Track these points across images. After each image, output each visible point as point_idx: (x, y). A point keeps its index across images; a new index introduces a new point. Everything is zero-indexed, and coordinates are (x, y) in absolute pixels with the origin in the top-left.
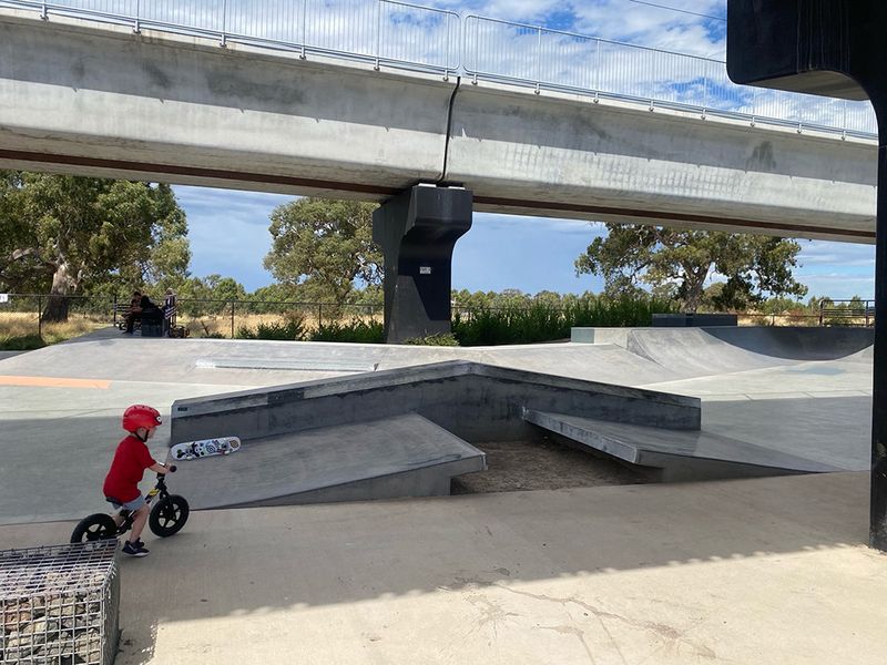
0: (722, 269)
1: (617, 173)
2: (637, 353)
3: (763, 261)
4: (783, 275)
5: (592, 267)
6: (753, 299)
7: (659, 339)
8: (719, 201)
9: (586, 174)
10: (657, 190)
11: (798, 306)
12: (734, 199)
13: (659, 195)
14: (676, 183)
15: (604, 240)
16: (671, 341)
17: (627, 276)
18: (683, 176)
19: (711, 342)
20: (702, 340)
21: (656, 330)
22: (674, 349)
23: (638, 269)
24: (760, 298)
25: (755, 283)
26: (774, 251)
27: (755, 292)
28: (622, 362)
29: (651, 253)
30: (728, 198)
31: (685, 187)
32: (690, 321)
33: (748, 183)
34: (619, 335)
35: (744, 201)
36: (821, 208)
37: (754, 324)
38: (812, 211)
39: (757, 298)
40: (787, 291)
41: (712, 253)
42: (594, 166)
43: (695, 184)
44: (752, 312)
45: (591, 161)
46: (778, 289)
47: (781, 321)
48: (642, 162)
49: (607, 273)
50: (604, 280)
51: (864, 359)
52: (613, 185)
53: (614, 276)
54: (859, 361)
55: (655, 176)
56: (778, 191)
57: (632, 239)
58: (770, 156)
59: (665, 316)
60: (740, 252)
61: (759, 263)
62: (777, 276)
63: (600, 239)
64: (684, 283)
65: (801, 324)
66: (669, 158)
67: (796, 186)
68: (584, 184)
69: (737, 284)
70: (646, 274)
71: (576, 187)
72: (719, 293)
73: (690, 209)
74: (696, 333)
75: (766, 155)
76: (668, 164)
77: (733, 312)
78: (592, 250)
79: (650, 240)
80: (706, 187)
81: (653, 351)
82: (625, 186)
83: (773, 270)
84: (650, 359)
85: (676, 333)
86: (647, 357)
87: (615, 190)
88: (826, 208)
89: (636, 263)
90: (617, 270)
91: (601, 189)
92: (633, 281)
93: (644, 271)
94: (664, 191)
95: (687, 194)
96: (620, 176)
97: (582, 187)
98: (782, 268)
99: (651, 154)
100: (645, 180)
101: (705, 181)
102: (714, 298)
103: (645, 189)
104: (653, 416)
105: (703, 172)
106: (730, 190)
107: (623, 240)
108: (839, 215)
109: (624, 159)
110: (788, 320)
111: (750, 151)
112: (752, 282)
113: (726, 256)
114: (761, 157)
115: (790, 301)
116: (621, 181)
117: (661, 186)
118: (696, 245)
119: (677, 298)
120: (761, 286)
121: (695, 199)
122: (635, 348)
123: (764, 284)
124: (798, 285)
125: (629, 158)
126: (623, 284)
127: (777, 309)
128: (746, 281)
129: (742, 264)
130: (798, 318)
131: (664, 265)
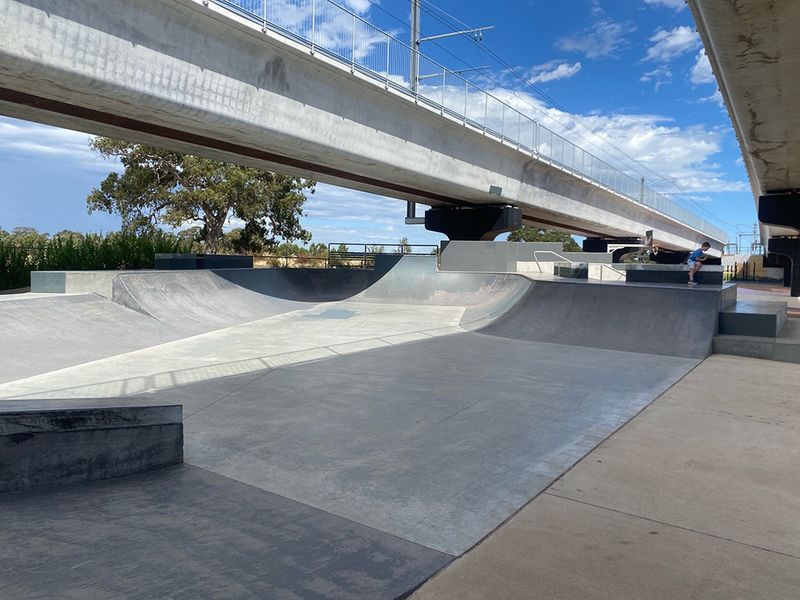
0: (241, 215)
1: (85, 52)
2: (126, 305)
3: (275, 209)
4: (292, 223)
5: (108, 204)
6: (268, 242)
7: (158, 285)
8: (228, 119)
9: (33, 43)
10: (147, 89)
11: (302, 251)
12: (247, 118)
13: (150, 97)
14: (174, 85)
15: (120, 177)
16: (175, 288)
17: (146, 215)
18: (183, 77)
19: (223, 287)
20: (212, 284)
21: (153, 274)
22: (178, 297)
23: (158, 209)
24: (273, 242)
25: (269, 228)
26: (285, 200)
27: (269, 236)
28: (99, 320)
29: (170, 193)
30: (238, 115)
31: (185, 92)
32: (200, 263)
33: (260, 103)
34: (101, 282)
35: (256, 123)
36: (332, 144)
37: (269, 266)
38: (324, 146)
39: (271, 242)
40: (295, 236)
41: (230, 198)
42: (46, 33)
43: (198, 92)
44: (267, 254)
45: (41, 24)
46: (288, 235)
47: (292, 263)
48: (124, 45)
49: (124, 212)
50: (121, 219)
51: (366, 299)
52: (79, 69)
53: (131, 215)
54: (363, 301)
55: (144, 69)
56: (292, 118)
57: (148, 178)
58: (283, 77)
59: (170, 256)
60: (254, 197)
61: (272, 211)
62: (287, 223)
63: (115, 175)
64: (205, 226)
65: (307, 265)
66: (163, 48)
67: (309, 116)
68: (31, 56)
69: (254, 229)
70: (165, 214)
71: (15, 59)
72: (238, 236)
73: (194, 124)
74: (206, 276)
75: (279, 74)
76: (162, 57)
77: (250, 253)
78: (106, 186)
79: (169, 178)
80: (212, 97)
81: (148, 301)
82: (99, 74)
83: (284, 217)
84: (142, 311)
85: (181, 277)
86: (140, 310)
87: (83, 77)
88: (337, 146)
89: (155, 202)
90: (135, 209)
91: (61, 72)
92: (153, 221)
93: (163, 211)
94: (157, 92)
95: (188, 101)
96: (90, 58)
97: (28, 61)
98: (291, 215)
99: (138, 37)
100: (129, 71)
101: (210, 90)
102: (234, 241)
103: (131, 85)
104: (81, 461)
105: (208, 78)
106: (240, 107)
107: (140, 177)
108: (348, 156)
109: (96, 34)
110: (296, 262)
111: (262, 66)
112: (267, 227)
113: (243, 201)
114: (274, 75)
115: (296, 246)
116: (93, 65)
117: (152, 84)
118: (214, 189)
119: (198, 240)
120: (274, 231)
121: (200, 111)
122: (123, 299)
123: (277, 230)
124: (304, 232)
125: (104, 35)
126: (142, 224)
127: (287, 252)
128: (262, 226)
129: (257, 209)
130: (304, 260)
131: (185, 207)
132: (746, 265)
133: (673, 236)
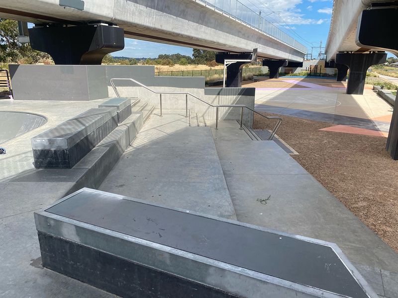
132: (316, 67)
133: (276, 51)
